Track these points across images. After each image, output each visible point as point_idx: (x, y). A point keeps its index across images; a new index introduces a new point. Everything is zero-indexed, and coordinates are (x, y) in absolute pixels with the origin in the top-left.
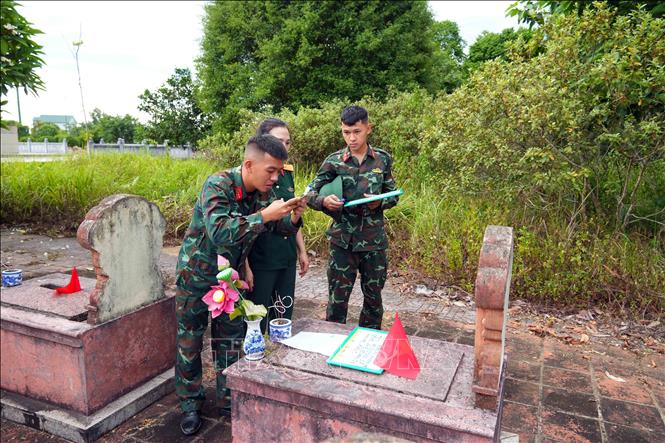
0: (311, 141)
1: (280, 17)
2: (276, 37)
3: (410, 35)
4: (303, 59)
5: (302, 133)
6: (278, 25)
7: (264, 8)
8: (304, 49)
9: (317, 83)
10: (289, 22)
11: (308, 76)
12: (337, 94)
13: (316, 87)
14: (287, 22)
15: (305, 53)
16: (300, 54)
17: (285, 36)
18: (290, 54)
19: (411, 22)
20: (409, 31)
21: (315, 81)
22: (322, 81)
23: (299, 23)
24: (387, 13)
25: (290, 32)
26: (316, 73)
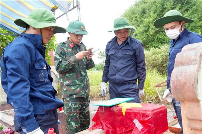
0: (155, 60)
1: (142, 19)
2: (141, 26)
3: (196, 15)
4: (151, 32)
5: (151, 57)
6: (142, 22)
7: (136, 17)
8: (152, 28)
9: (158, 40)
10: (145, 20)
11: (154, 38)
12: (167, 43)
13: (158, 41)
14: (144, 20)
15: (152, 29)
16: (150, 30)
17: (144, 25)
18: (147, 31)
19: (196, 10)
20: (195, 14)
21: (157, 39)
22: (160, 39)
23: (149, 19)
24: (185, 9)
25: (146, 23)
26: (158, 36)
